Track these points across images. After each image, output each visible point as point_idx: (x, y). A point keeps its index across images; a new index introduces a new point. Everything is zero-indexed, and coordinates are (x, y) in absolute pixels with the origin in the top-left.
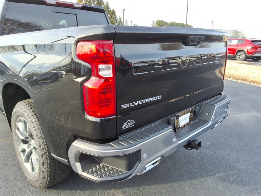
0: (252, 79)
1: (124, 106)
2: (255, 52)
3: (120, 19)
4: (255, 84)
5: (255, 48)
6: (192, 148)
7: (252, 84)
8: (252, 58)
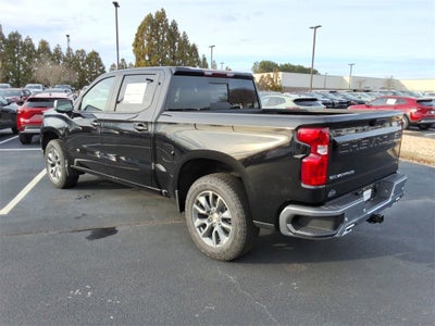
0: (421, 157)
1: (331, 178)
2: (423, 118)
3: (205, 59)
4: (426, 164)
5: (423, 111)
6: (375, 222)
7: (422, 163)
8: (418, 125)
